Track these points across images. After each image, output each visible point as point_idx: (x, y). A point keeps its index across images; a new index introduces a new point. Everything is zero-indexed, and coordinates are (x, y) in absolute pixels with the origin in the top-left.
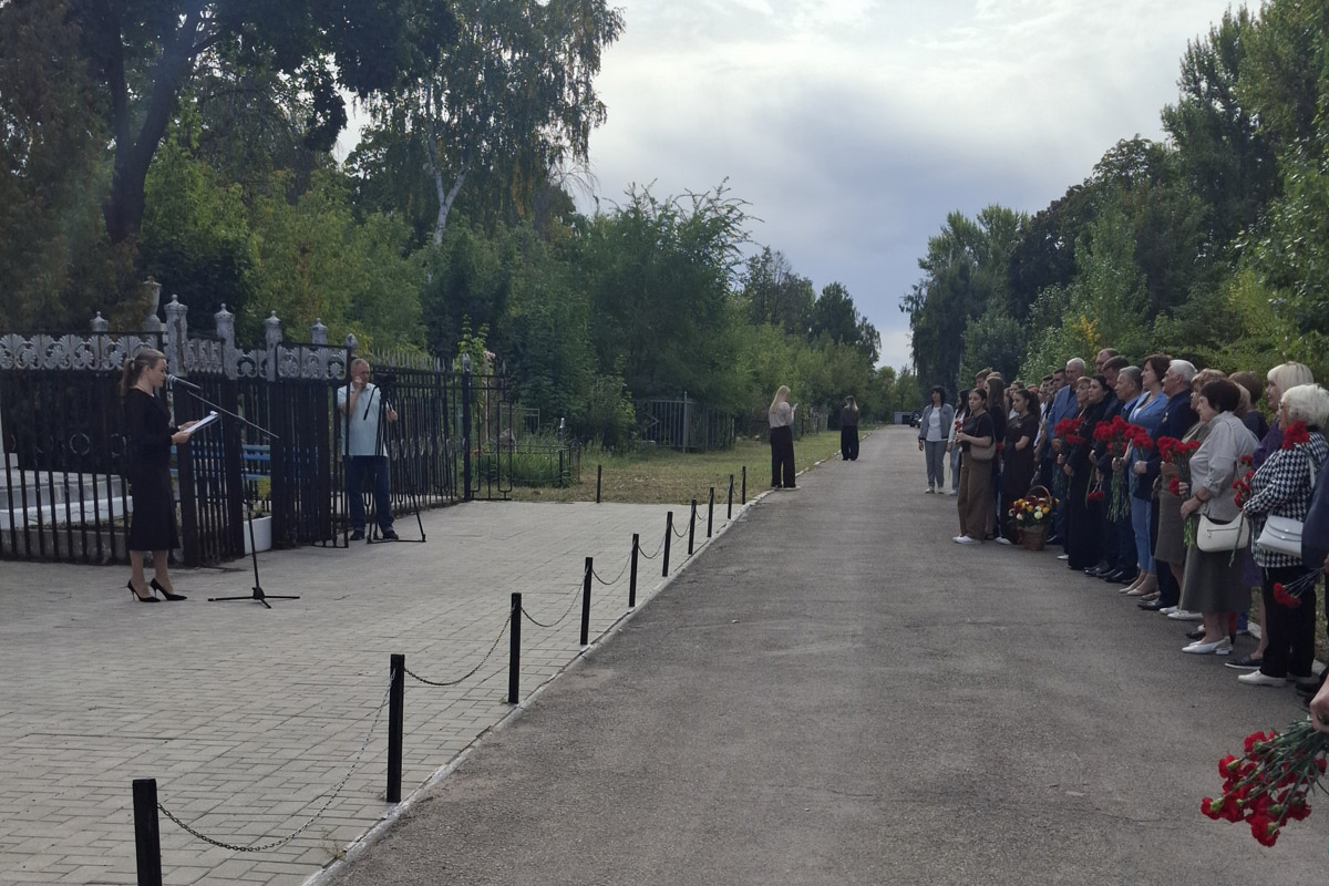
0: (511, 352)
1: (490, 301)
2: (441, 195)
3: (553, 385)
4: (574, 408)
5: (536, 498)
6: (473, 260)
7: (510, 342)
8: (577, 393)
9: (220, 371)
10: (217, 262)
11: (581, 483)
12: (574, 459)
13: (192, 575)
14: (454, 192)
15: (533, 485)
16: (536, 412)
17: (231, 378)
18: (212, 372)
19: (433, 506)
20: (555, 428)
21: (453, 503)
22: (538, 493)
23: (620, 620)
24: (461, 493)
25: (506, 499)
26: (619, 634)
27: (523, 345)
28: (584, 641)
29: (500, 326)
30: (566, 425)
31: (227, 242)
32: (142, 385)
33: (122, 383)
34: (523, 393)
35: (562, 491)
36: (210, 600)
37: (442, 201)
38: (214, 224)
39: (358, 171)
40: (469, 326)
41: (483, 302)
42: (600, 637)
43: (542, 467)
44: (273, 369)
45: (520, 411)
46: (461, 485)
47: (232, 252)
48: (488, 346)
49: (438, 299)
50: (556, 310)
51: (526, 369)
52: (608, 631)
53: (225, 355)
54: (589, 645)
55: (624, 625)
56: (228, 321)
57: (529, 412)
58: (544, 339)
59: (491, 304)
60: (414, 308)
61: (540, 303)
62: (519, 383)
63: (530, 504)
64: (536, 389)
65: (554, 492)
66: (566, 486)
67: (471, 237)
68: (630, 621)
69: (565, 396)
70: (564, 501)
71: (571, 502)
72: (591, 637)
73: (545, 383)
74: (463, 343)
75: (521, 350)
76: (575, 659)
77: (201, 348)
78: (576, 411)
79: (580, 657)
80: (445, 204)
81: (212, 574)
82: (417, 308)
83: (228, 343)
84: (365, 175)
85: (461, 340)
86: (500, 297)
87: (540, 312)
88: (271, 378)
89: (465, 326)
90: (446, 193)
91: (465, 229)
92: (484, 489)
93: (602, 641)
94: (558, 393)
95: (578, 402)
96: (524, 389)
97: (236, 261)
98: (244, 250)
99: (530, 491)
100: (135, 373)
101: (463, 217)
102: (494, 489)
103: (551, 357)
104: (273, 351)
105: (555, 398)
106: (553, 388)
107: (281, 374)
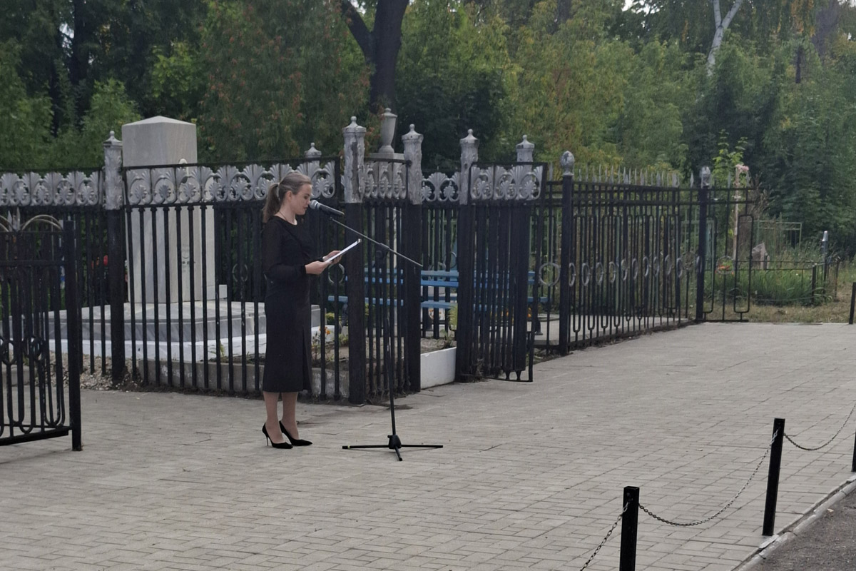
0: (775, 167)
1: (757, 116)
2: (718, 18)
3: (820, 197)
4: (843, 220)
5: (779, 319)
6: (741, 76)
7: (776, 156)
8: (846, 205)
9: (404, 195)
10: (473, 94)
11: (837, 301)
12: (831, 274)
13: (353, 413)
14: (732, 13)
15: (778, 304)
16: (798, 226)
17: (416, 203)
18: (393, 197)
19: (656, 330)
20: (818, 241)
21: (681, 325)
22: (782, 313)
23: (833, 493)
24: (693, 312)
25: (741, 321)
26: (826, 517)
27: (790, 159)
28: (768, 530)
29: (767, 140)
30: (829, 237)
31: (484, 74)
32: (284, 213)
33: (265, 210)
34: (786, 207)
35: (811, 310)
36: (345, 448)
37: (718, 24)
38: (473, 58)
39: (644, 6)
40: (726, 141)
41: (749, 117)
42: (797, 522)
43: (792, 284)
44: (466, 191)
45: (780, 226)
46: (693, 306)
47: (488, 83)
48: (745, 160)
49: (702, 118)
50: (828, 121)
51: (792, 182)
52: (811, 512)
53: (410, 178)
54: (775, 537)
55: (838, 502)
56: (416, 142)
57: (791, 226)
58: (813, 151)
59: (756, 119)
60: (675, 128)
61: (812, 115)
62: (783, 197)
63: (770, 325)
64: (801, 202)
65: (802, 311)
66: (818, 304)
67: (740, 54)
68: (847, 495)
69: (832, 207)
70: (810, 322)
71: (818, 322)
72: (780, 522)
73: (811, 196)
74: (719, 159)
75: (787, 163)
76: (747, 560)
77: (381, 172)
78: (845, 224)
79: (757, 557)
80: (721, 26)
81: (373, 412)
82: (677, 127)
83: (414, 166)
84: (651, 10)
85: (718, 155)
86: (768, 111)
87: (811, 124)
88: (464, 201)
89: (722, 141)
90: (723, 16)
91: (734, 46)
92: (718, 309)
93: (797, 529)
94: (824, 206)
95: (846, 214)
96: (787, 202)
97: (491, 92)
98: (500, 81)
99: (774, 310)
100: (276, 200)
101: (733, 34)
102: (729, 309)
103: (819, 169)
104: (467, 172)
105: (821, 211)
106: (819, 201)
107: (474, 196)
